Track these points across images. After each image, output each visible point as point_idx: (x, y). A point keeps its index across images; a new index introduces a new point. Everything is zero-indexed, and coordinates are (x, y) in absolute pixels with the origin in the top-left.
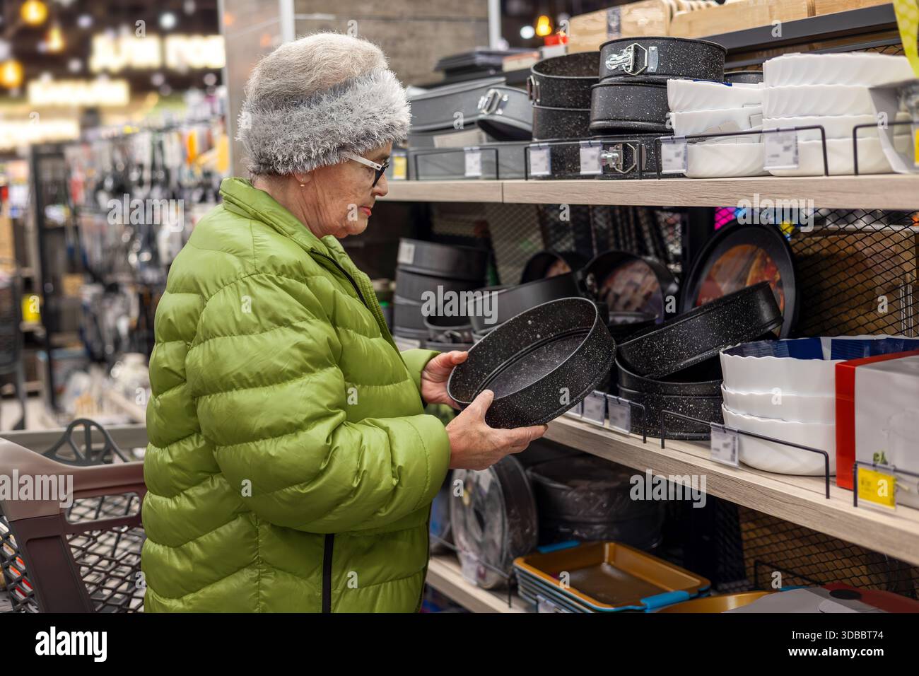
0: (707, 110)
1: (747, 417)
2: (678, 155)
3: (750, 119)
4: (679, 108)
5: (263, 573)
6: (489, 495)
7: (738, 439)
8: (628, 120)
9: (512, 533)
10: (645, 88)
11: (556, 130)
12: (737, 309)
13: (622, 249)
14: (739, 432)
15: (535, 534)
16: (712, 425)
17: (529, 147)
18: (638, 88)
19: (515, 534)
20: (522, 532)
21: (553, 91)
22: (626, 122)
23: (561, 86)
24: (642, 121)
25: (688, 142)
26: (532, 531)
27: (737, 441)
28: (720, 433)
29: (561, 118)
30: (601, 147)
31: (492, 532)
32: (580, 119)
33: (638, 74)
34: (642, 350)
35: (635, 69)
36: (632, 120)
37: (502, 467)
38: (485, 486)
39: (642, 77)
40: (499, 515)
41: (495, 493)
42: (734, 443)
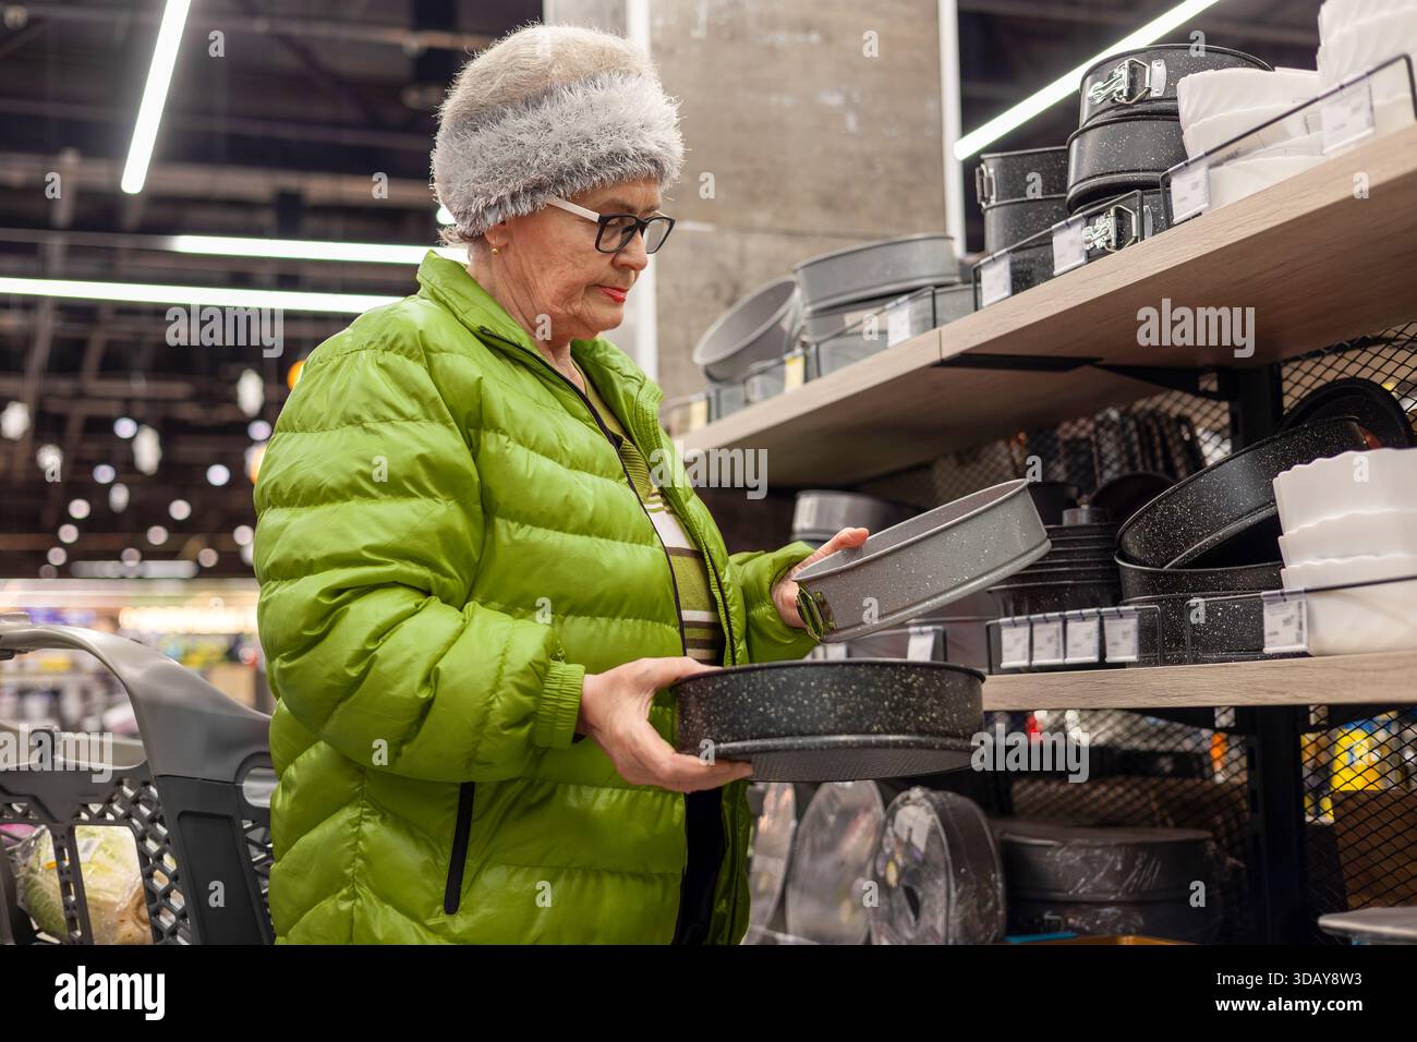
0: (1238, 110)
1: (1318, 563)
2: (1195, 186)
3: (1306, 120)
4: (1194, 118)
5: (366, 814)
6: (926, 855)
7: (1307, 603)
8: (1123, 172)
9: (961, 908)
10: (1148, 122)
11: (1019, 233)
12: (1305, 444)
13: (1140, 469)
14: (1307, 591)
15: (1000, 912)
16: (1265, 596)
17: (980, 267)
18: (1136, 123)
19: (967, 909)
20: (979, 907)
21: (1014, 176)
22: (1120, 176)
23: (1025, 166)
24: (1144, 171)
25: (1211, 166)
26: (996, 906)
27: (1304, 606)
28: (1278, 604)
29: (1027, 214)
30: (1083, 222)
31: (933, 916)
32: (1057, 211)
33: (1135, 103)
34: (1155, 524)
35: (1131, 94)
36: (1128, 171)
37: (947, 806)
38: (920, 841)
39: (1140, 108)
40: (941, 882)
41: (935, 848)
42: (1300, 612)
